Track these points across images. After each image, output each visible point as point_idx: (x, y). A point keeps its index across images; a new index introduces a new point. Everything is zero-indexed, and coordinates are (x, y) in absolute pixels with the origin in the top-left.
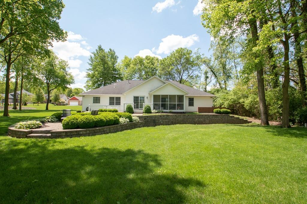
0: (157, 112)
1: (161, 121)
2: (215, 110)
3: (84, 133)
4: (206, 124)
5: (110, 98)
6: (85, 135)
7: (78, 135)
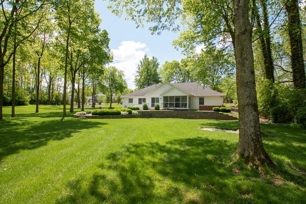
0: (164, 109)
1: (157, 115)
2: (214, 108)
3: (99, 117)
4: (197, 119)
5: (139, 99)
6: (99, 118)
7: (96, 118)
